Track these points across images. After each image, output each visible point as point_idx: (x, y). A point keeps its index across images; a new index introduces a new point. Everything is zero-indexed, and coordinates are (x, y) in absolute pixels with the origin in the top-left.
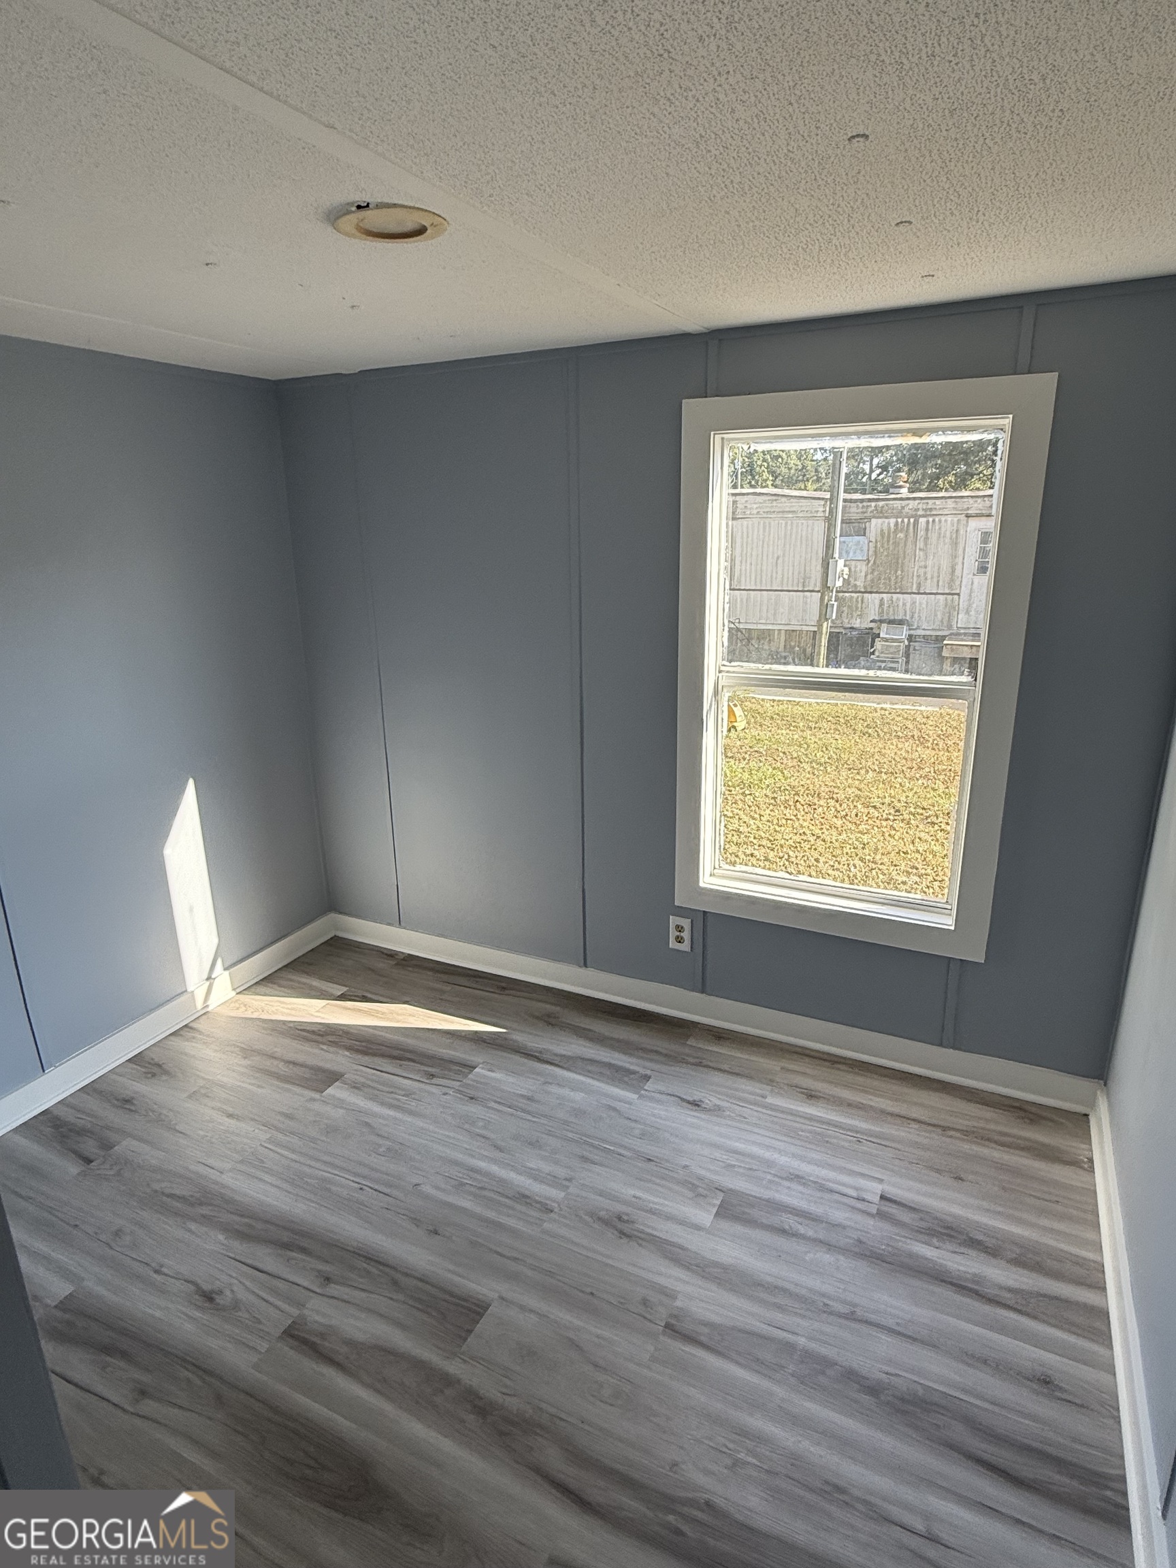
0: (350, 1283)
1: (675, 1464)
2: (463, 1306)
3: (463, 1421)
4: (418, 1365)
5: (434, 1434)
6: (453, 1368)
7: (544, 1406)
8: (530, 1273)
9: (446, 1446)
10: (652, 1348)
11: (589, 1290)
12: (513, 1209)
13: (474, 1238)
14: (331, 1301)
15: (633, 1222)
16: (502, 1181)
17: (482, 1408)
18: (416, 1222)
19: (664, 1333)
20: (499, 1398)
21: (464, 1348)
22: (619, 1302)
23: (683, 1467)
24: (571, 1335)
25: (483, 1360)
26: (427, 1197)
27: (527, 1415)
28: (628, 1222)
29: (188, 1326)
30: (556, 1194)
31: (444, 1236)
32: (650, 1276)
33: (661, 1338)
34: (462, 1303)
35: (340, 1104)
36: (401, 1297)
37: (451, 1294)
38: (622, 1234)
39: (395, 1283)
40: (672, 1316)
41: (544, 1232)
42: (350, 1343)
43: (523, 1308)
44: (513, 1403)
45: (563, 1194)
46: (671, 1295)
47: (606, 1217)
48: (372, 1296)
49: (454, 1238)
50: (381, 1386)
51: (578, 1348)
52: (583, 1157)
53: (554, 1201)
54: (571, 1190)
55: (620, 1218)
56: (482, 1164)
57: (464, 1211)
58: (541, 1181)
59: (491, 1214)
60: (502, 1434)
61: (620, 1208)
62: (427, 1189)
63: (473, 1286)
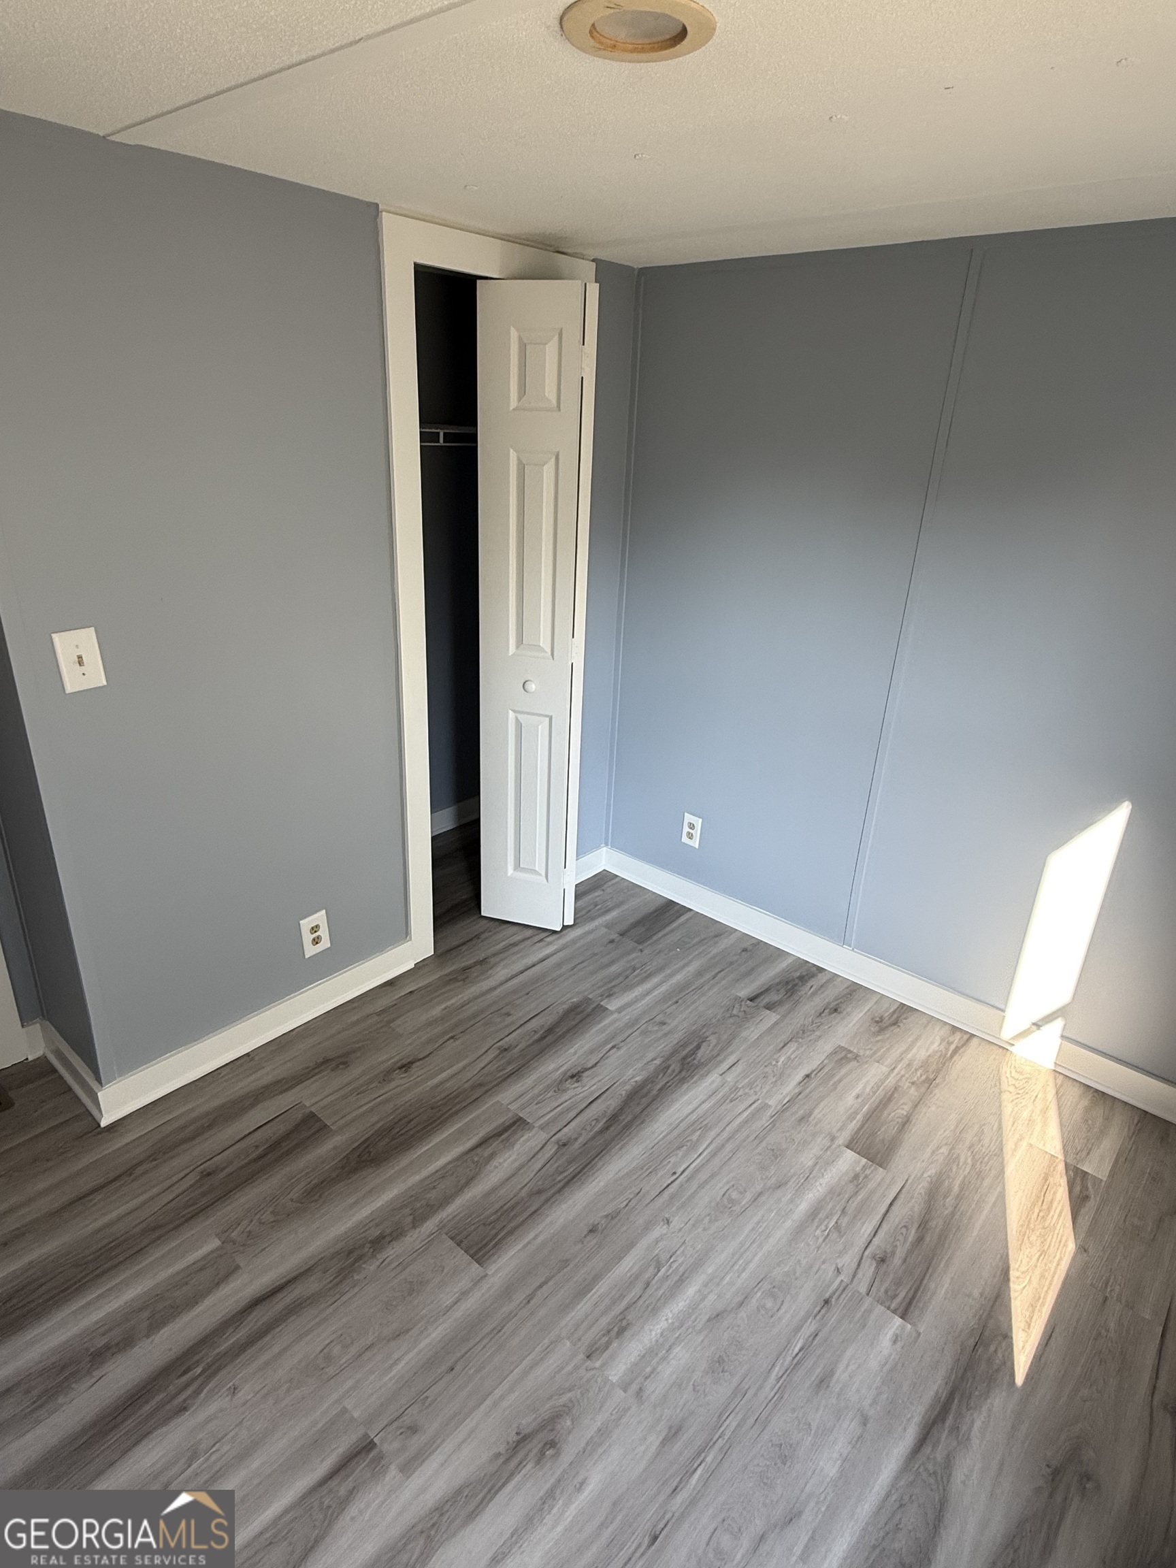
0: (555, 1158)
1: (234, 1390)
2: (491, 1240)
3: (377, 1225)
4: (446, 1200)
5: (378, 1205)
6: (430, 1225)
7: (356, 1290)
8: (506, 1309)
9: (365, 1212)
10: (356, 1415)
11: (458, 1368)
12: (604, 1313)
13: (572, 1265)
14: (540, 1146)
15: (538, 1462)
16: (654, 1310)
17: (379, 1243)
18: (612, 1217)
19: (366, 1435)
20: (381, 1257)
21: (444, 1236)
22: (427, 1397)
23: (227, 1399)
24: (415, 1331)
25: (426, 1249)
26: (647, 1227)
27: (355, 1275)
28: (542, 1453)
29: (552, 1067)
30: (617, 1371)
31: (585, 1237)
32: (448, 1447)
33: (360, 1432)
34: (494, 1242)
35: (823, 1163)
36: (523, 1193)
37: (511, 1232)
38: (523, 1439)
39: (539, 1192)
40: (380, 1457)
41: (557, 1341)
42: (492, 1156)
43: (465, 1294)
44: (371, 1267)
45: (614, 1379)
46: (407, 1468)
47: (558, 1427)
48: (534, 1173)
49: (580, 1246)
50: (442, 1174)
51: (397, 1335)
52: (679, 1429)
53: (603, 1365)
54: (619, 1394)
55: (552, 1444)
56: (691, 1291)
57: (619, 1258)
58: (644, 1356)
59: (602, 1287)
60: (350, 1252)
61: (569, 1452)
62: (659, 1230)
63: (512, 1253)
